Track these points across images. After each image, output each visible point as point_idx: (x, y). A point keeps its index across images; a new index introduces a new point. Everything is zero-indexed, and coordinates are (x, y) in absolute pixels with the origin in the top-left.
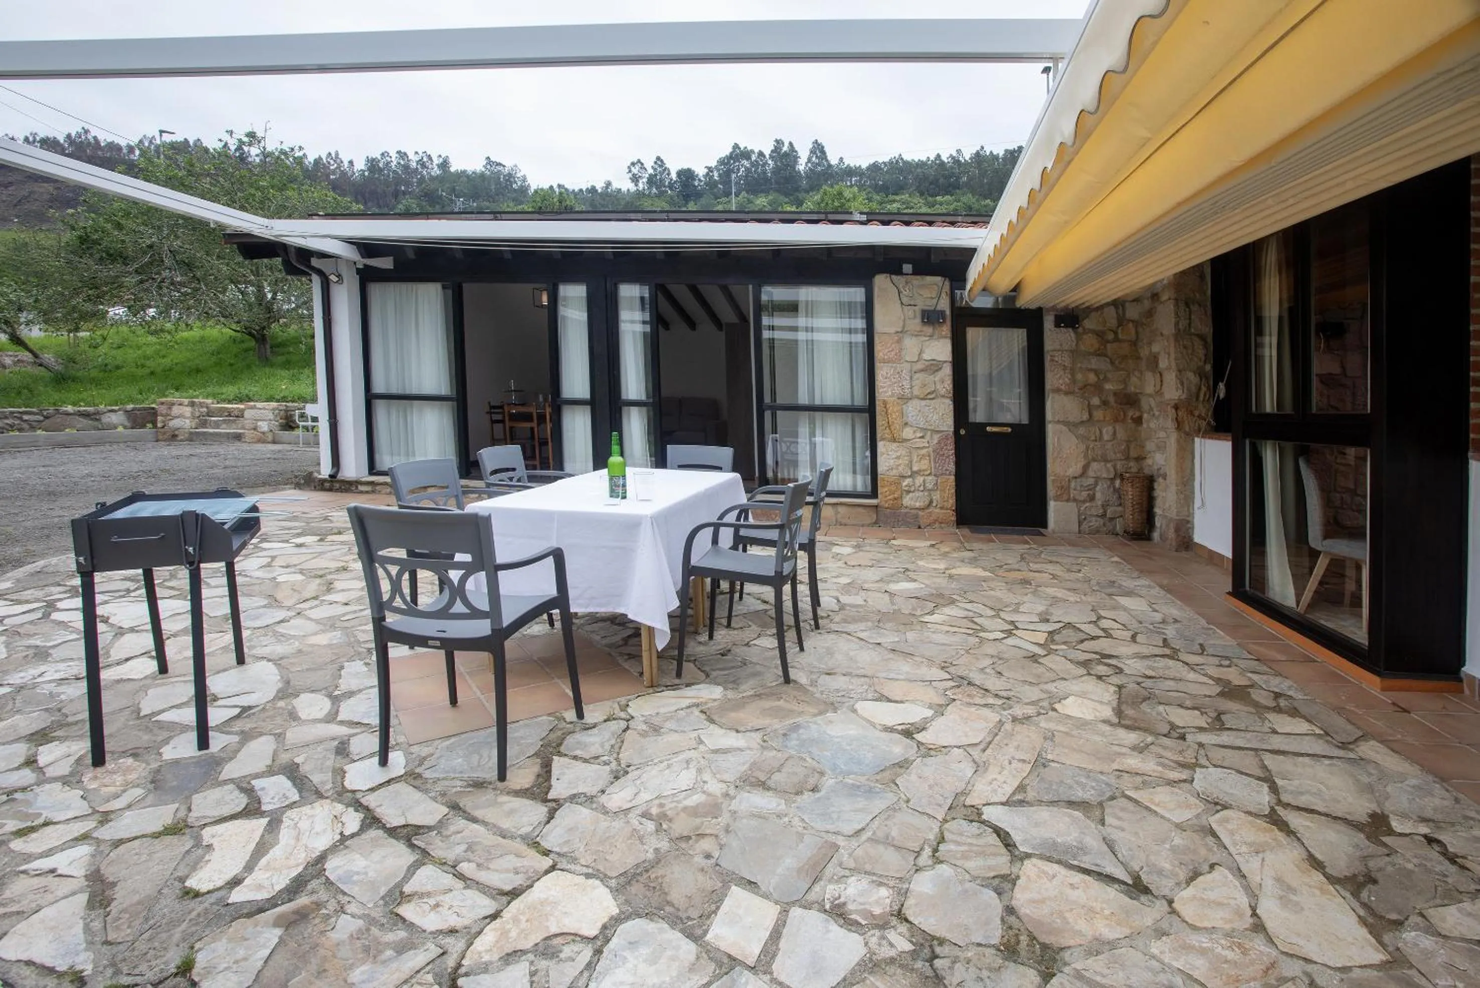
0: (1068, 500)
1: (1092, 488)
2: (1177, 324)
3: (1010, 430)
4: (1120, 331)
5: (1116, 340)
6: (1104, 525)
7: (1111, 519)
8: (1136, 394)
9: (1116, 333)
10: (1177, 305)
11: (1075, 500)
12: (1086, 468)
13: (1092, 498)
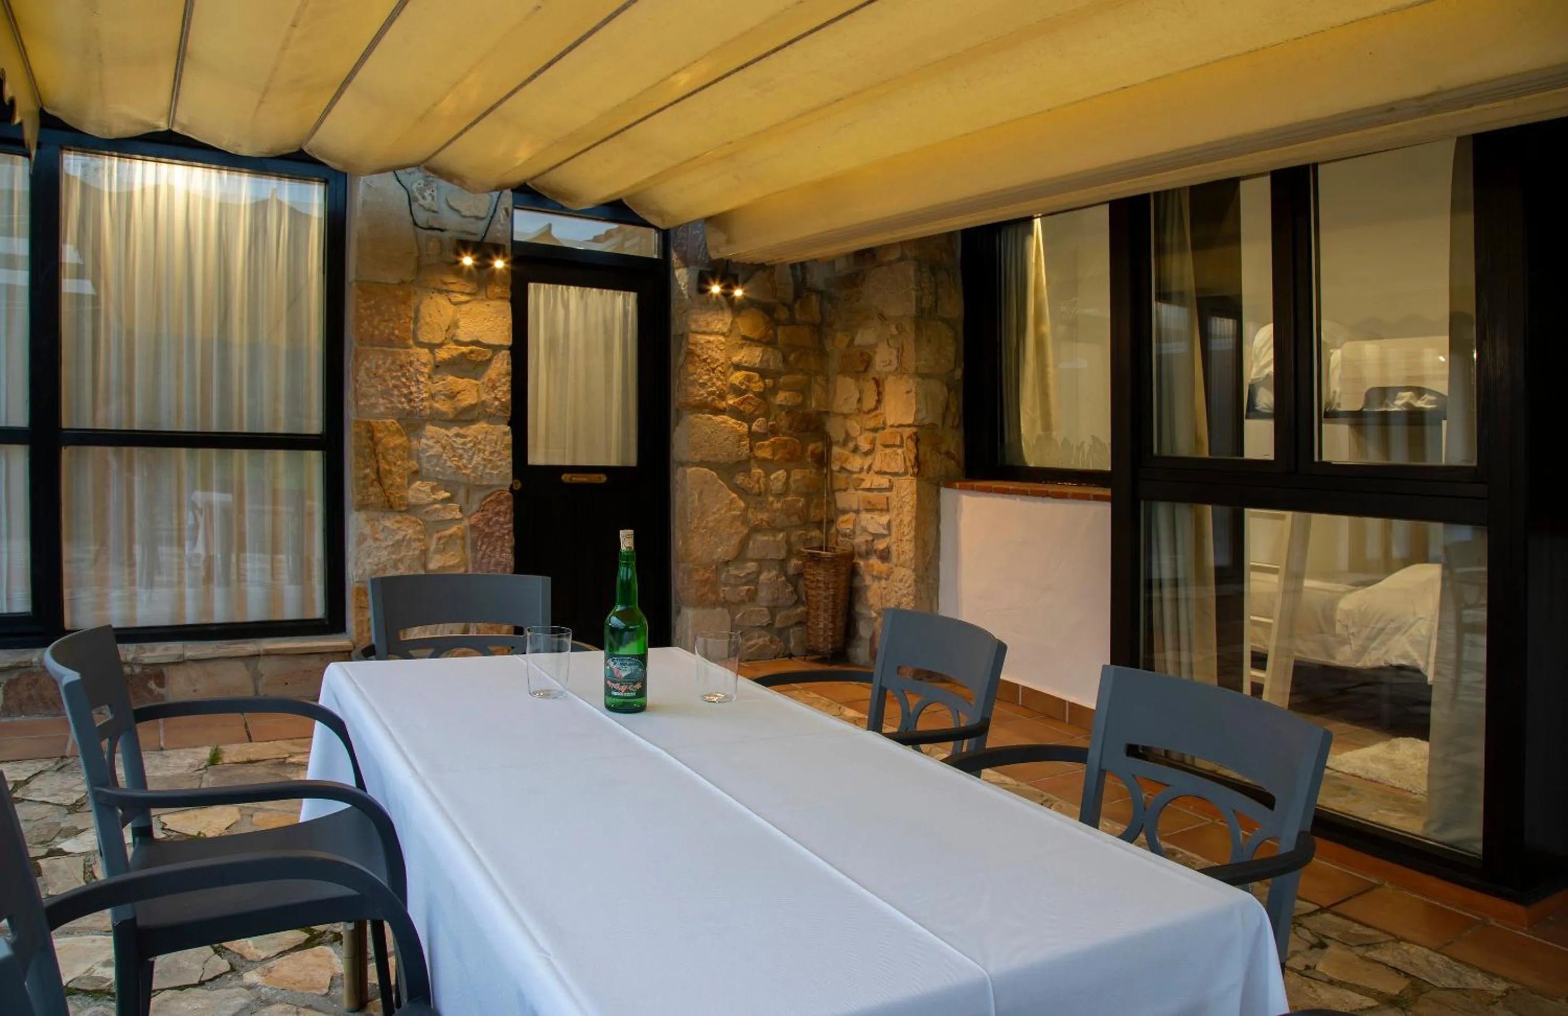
0: (714, 605)
1: (752, 579)
2: (919, 300)
3: (603, 478)
4: (797, 306)
5: (792, 321)
6: (771, 641)
7: (781, 632)
8: (819, 413)
9: (791, 309)
10: (919, 269)
11: (725, 604)
12: (744, 544)
13: (752, 597)
